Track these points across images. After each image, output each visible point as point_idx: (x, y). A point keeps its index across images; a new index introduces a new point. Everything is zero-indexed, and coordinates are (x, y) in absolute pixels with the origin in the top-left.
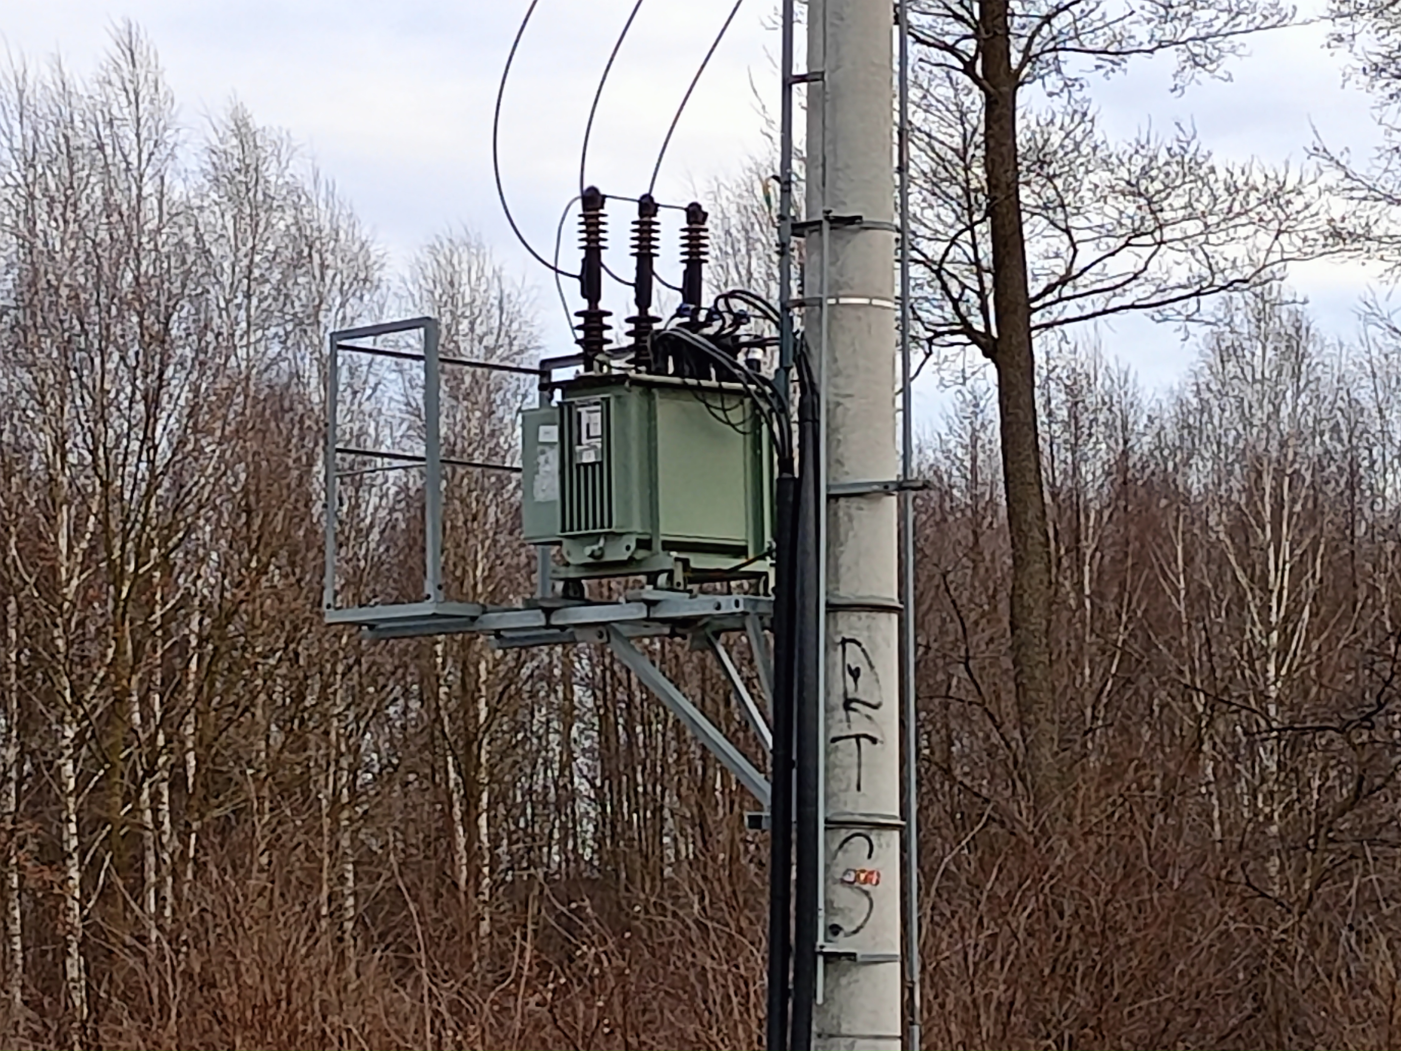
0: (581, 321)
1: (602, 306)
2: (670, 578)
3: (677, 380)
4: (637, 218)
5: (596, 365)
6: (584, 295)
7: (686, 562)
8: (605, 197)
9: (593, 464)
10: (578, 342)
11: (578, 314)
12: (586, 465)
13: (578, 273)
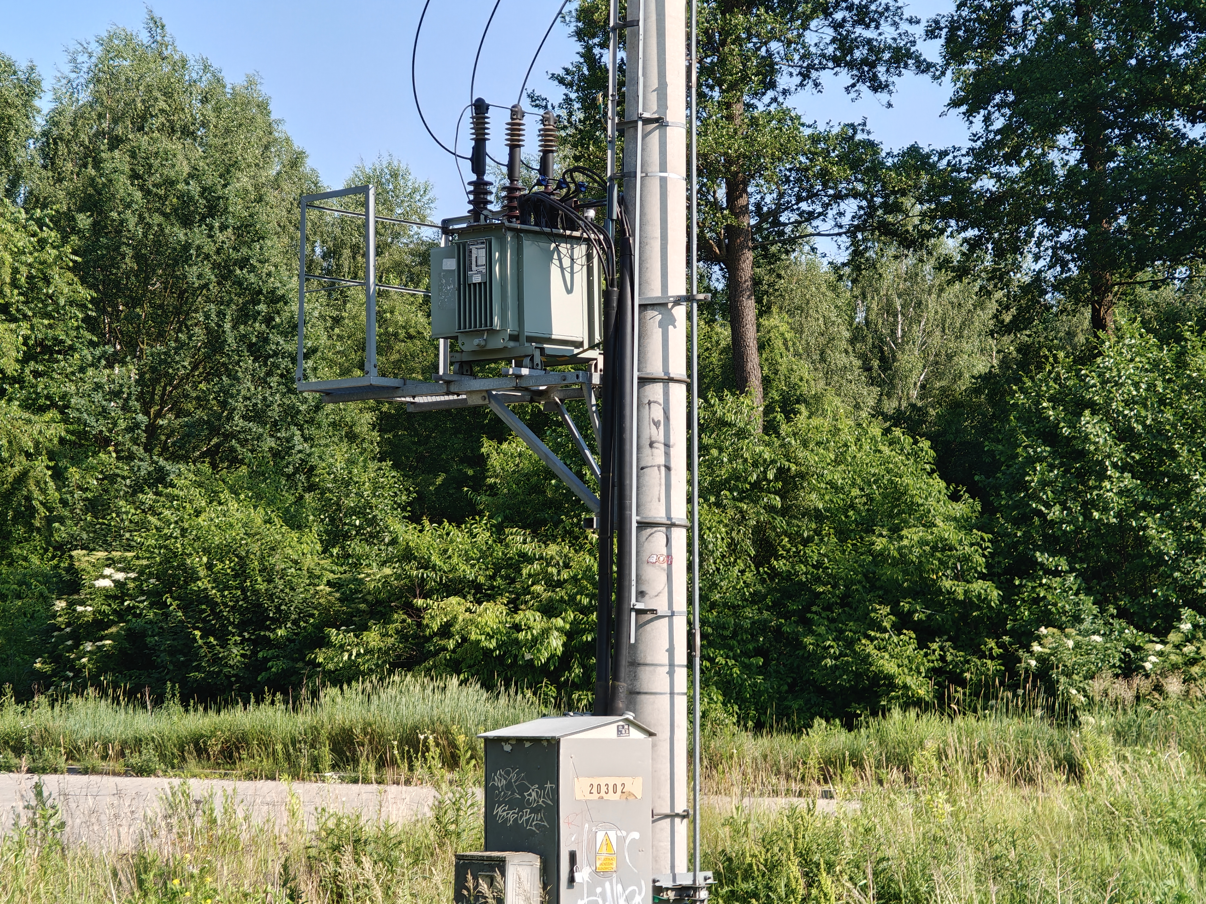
0: (471, 188)
1: (487, 178)
2: (532, 360)
3: (537, 229)
4: (510, 121)
5: (482, 217)
6: (474, 171)
7: (542, 350)
8: (488, 105)
9: (480, 284)
10: (470, 202)
11: (470, 183)
12: (475, 284)
13: (470, 156)
